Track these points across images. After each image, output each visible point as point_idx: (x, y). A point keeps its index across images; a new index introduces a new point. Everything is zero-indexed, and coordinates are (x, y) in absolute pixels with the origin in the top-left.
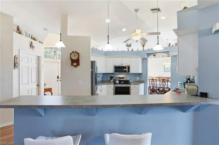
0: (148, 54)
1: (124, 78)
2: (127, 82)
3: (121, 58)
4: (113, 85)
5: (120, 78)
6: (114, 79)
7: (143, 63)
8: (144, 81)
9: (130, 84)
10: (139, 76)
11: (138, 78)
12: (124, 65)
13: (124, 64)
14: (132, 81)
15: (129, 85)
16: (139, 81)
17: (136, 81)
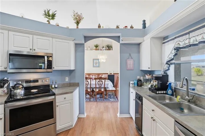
0: (85, 37)
1: (39, 81)
2: (46, 90)
3: (31, 36)
4: (3, 105)
5: (28, 81)
6: (11, 85)
7: (76, 51)
8: (78, 83)
9: (54, 94)
10: (70, 75)
11: (67, 79)
12: (40, 52)
13: (37, 50)
14: (56, 86)
15: (53, 97)
16: (70, 83)
17: (64, 84)
